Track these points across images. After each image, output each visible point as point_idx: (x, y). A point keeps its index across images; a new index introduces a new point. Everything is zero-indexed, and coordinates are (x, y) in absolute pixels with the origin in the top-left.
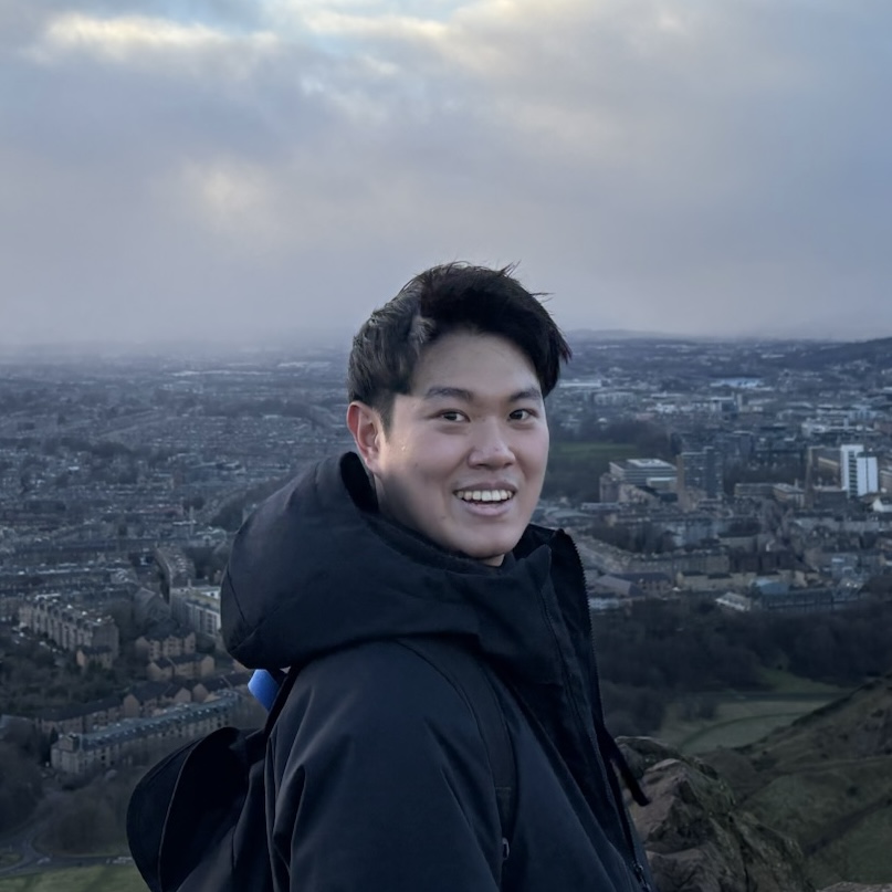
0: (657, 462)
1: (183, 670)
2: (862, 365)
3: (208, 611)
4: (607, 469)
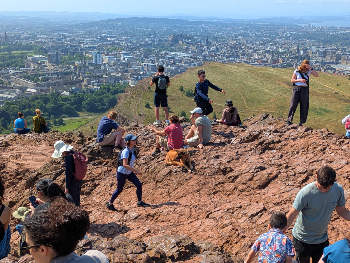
4: (26, 59)
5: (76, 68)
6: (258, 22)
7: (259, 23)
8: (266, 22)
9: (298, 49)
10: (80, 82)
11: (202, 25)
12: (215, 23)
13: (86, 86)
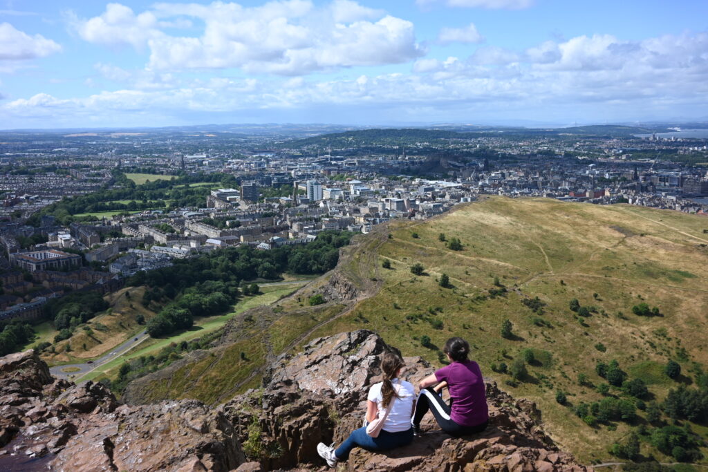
0: (231, 190)
1: (19, 289)
2: (316, 146)
3: (28, 263)
4: (210, 194)
5: (281, 207)
6: (569, 133)
7: (571, 134)
8: (583, 133)
9: (636, 173)
10: (287, 228)
11: (479, 139)
12: (500, 135)
13: (295, 234)
